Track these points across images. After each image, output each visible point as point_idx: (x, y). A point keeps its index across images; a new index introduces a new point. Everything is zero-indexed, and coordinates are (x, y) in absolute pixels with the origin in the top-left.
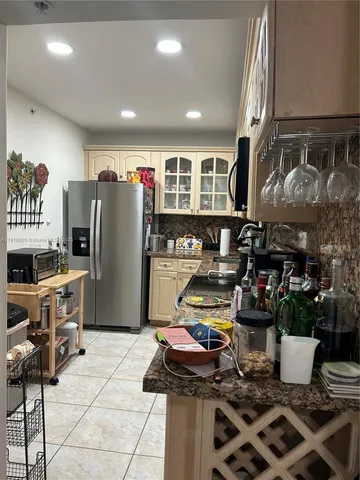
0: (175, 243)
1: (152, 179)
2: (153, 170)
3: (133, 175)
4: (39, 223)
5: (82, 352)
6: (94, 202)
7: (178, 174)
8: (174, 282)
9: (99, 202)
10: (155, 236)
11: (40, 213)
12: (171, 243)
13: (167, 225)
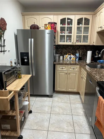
0: (63, 57)
1: (56, 28)
2: (56, 23)
3: (48, 26)
4: (4, 51)
5: (31, 112)
6: (30, 40)
7: (66, 26)
8: (66, 75)
9: (33, 40)
10: (57, 55)
11: (4, 46)
12: (61, 57)
13: (59, 50)
